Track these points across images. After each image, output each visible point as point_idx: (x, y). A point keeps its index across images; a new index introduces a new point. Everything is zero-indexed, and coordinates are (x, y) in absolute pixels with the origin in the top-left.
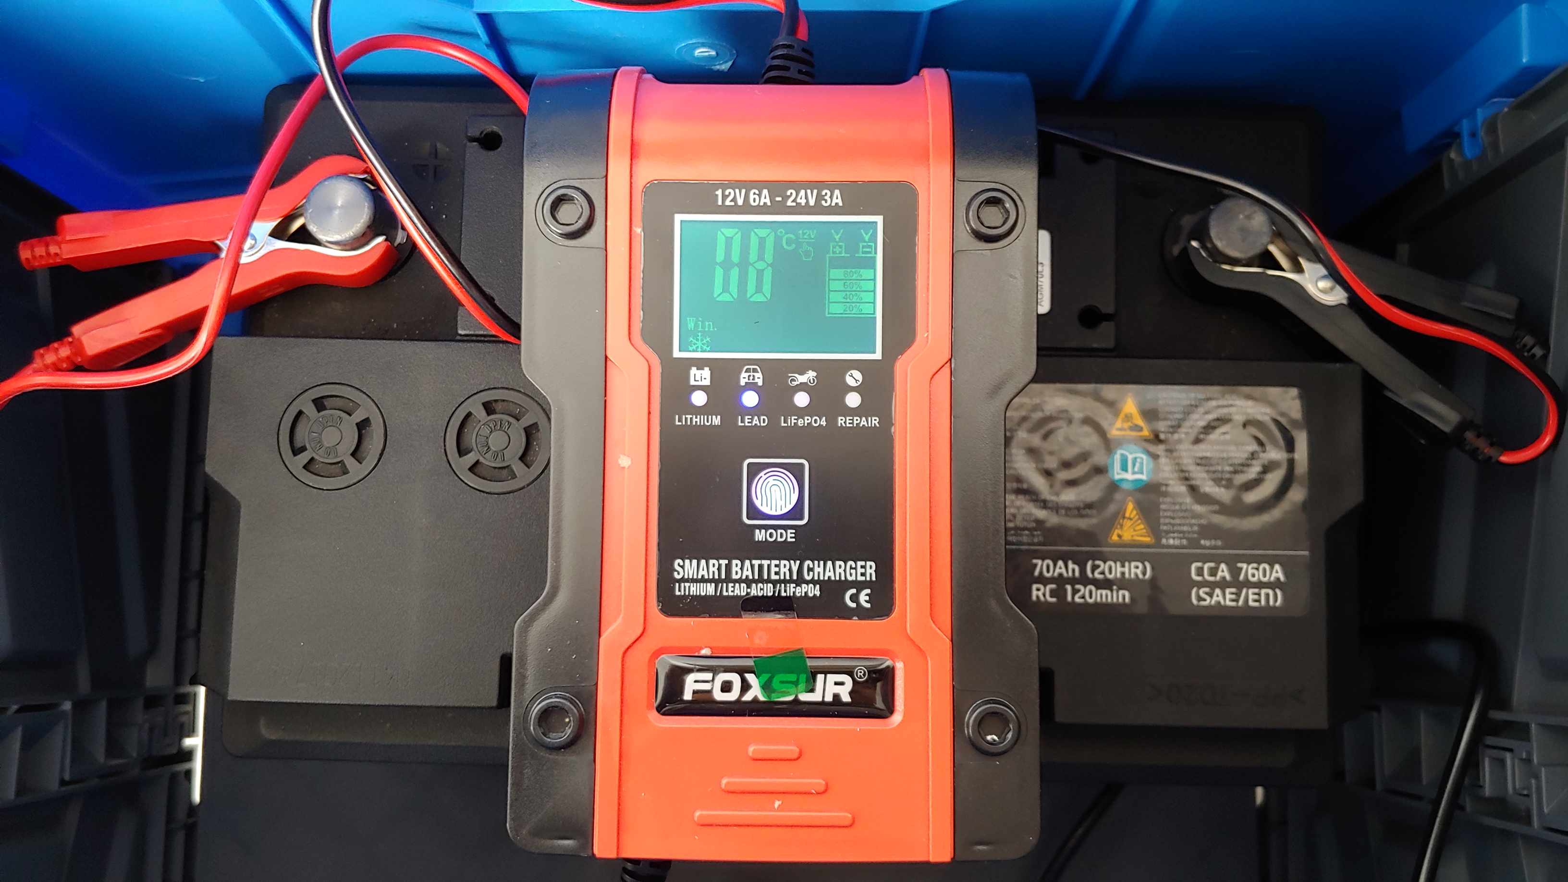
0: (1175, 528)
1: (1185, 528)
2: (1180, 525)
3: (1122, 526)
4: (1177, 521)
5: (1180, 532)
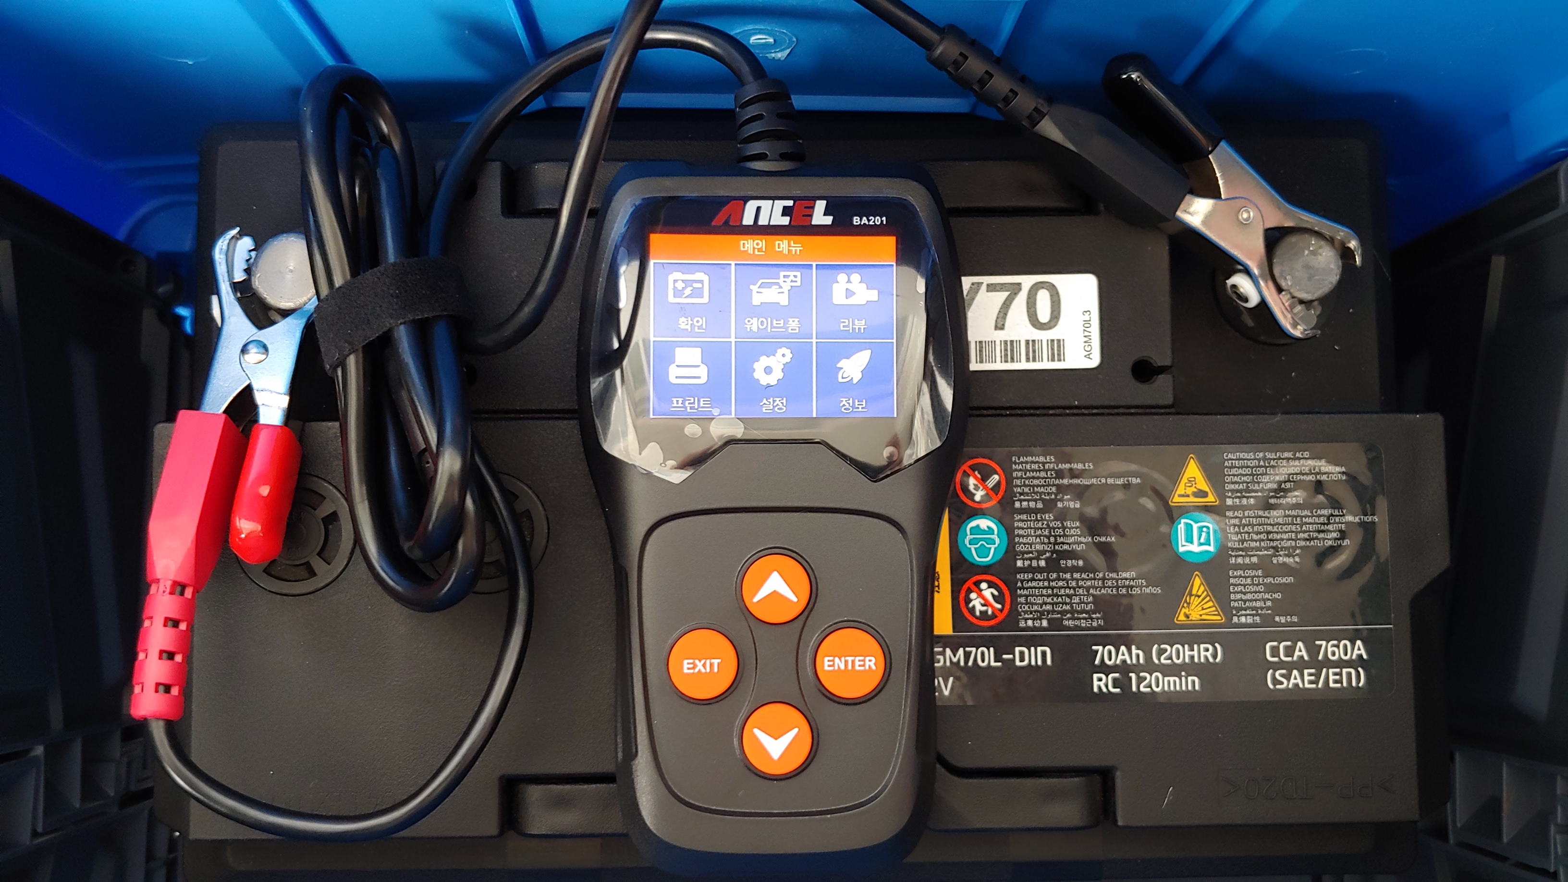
0: (1247, 604)
1: (1259, 604)
2: (1251, 601)
3: (1188, 604)
4: (1249, 596)
5: (1253, 609)
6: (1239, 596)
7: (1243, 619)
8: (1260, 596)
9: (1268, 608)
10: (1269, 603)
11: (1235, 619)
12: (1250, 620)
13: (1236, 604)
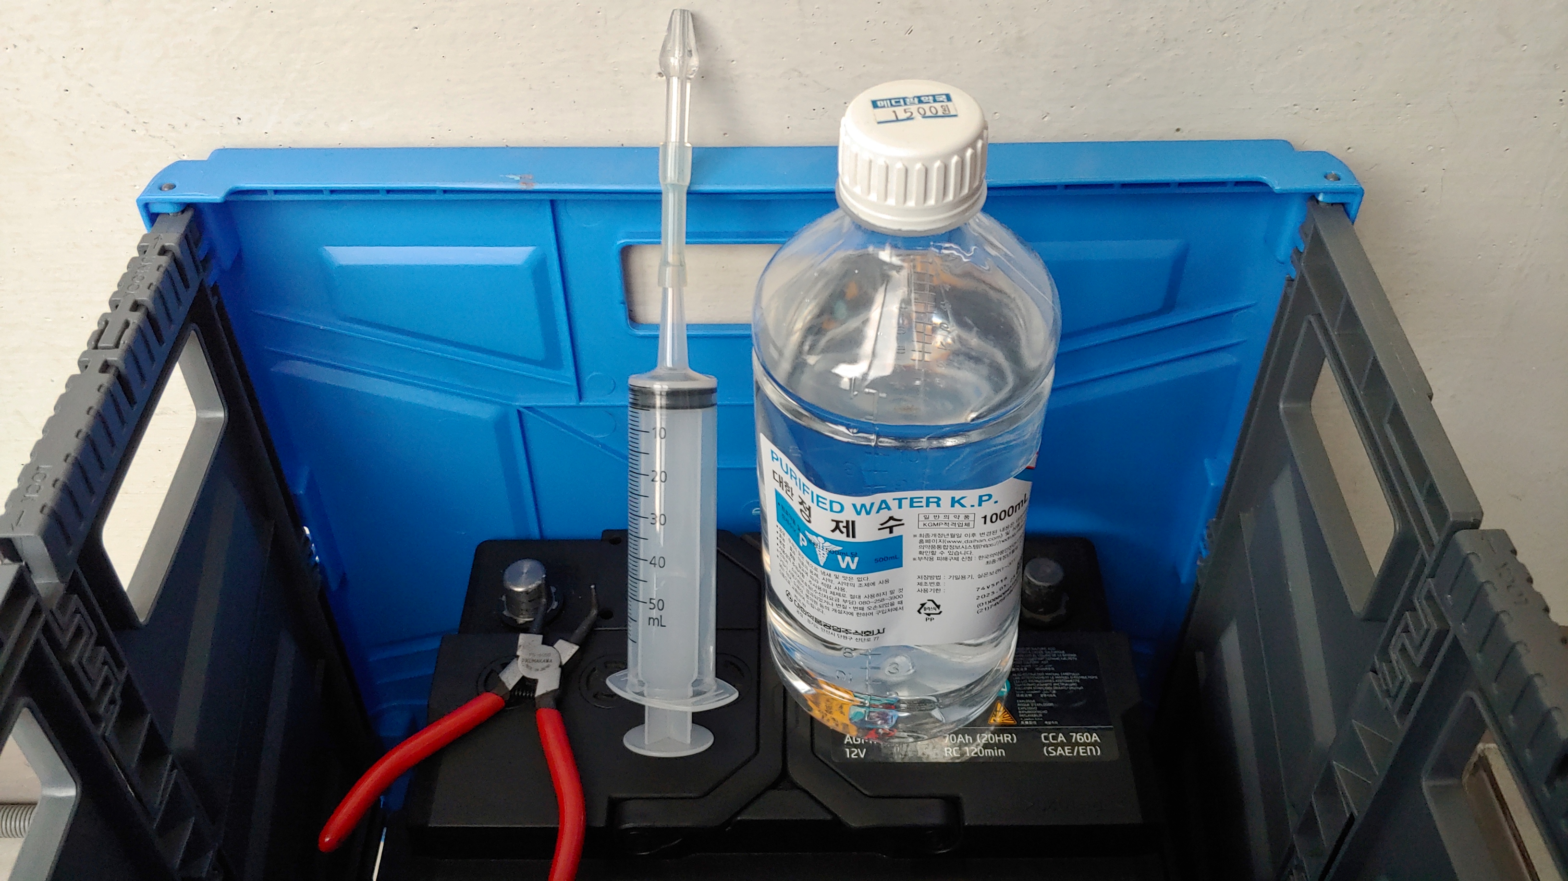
0: (1029, 715)
1: (1035, 716)
2: (1030, 714)
3: (995, 716)
4: (1029, 712)
5: (1031, 718)
6: (1023, 712)
7: (1027, 723)
8: (1035, 712)
9: (1040, 718)
10: (1041, 715)
11: (1022, 723)
12: (1031, 723)
13: (1022, 716)
